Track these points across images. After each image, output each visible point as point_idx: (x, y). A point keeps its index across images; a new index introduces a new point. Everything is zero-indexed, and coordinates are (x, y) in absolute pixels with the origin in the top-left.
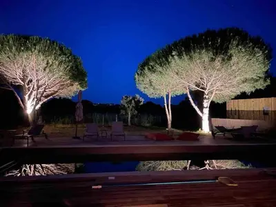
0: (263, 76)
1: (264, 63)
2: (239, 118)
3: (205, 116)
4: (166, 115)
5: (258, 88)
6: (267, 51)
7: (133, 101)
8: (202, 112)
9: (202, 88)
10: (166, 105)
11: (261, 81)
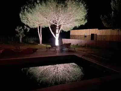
0: (84, 18)
1: (84, 11)
2: (75, 39)
3: (57, 37)
4: (39, 37)
5: (82, 24)
6: (86, 5)
7: (23, 29)
8: (55, 35)
9: (55, 23)
10: (39, 32)
11: (83, 21)
